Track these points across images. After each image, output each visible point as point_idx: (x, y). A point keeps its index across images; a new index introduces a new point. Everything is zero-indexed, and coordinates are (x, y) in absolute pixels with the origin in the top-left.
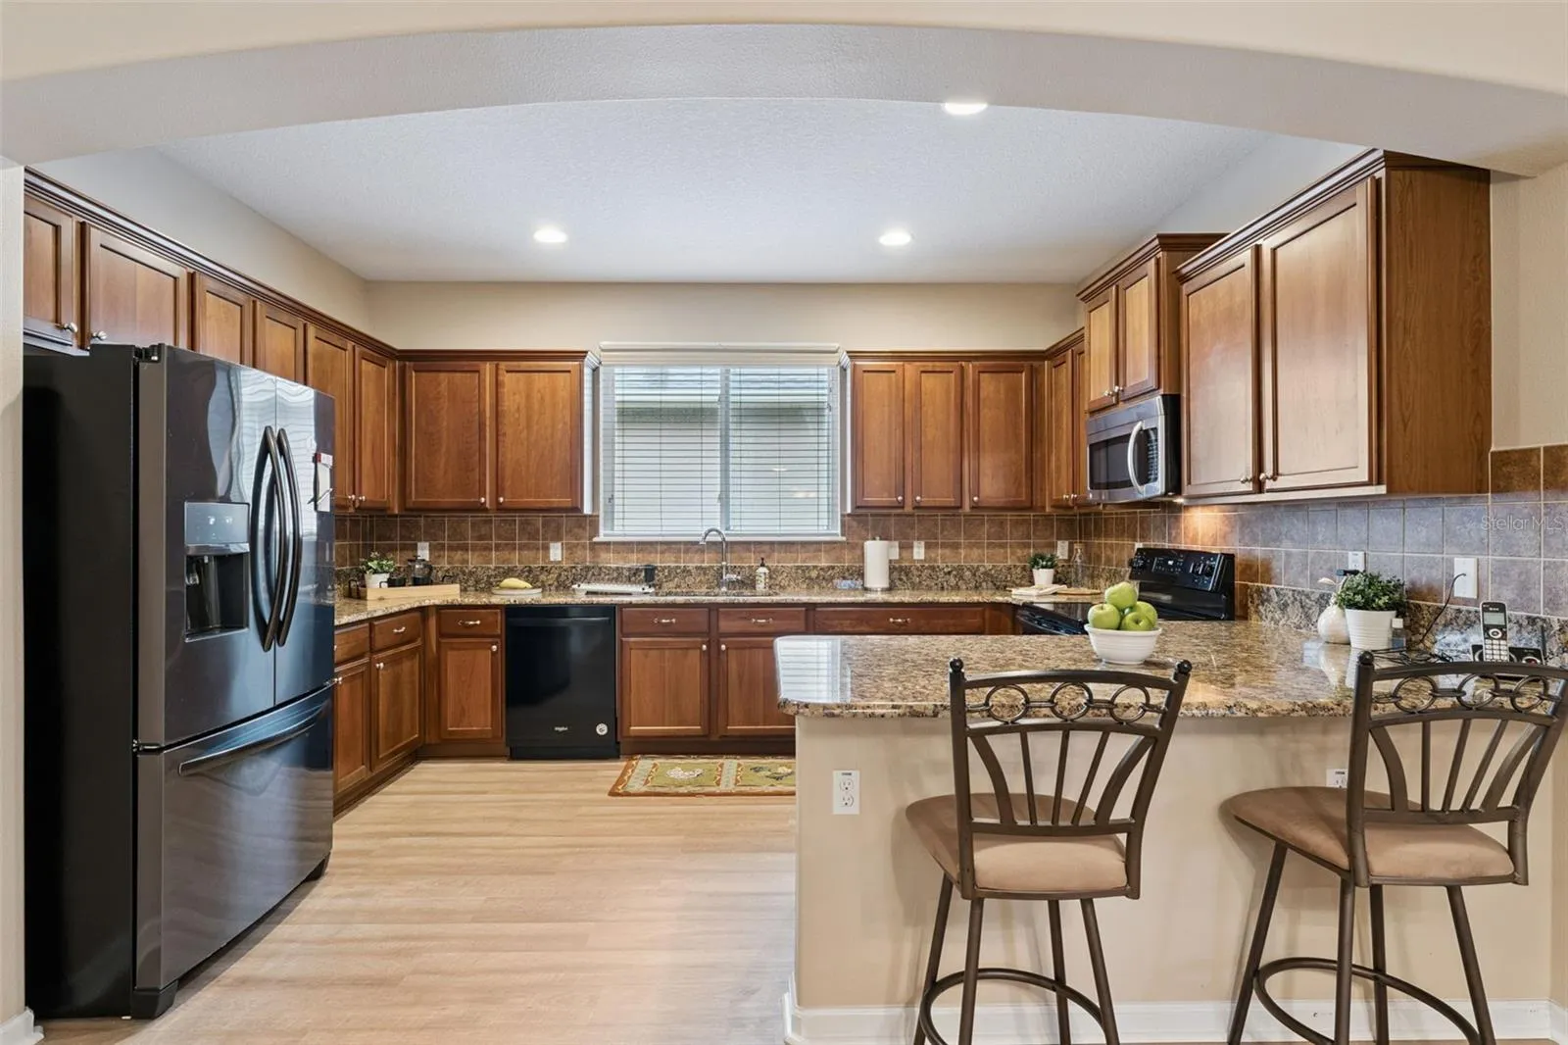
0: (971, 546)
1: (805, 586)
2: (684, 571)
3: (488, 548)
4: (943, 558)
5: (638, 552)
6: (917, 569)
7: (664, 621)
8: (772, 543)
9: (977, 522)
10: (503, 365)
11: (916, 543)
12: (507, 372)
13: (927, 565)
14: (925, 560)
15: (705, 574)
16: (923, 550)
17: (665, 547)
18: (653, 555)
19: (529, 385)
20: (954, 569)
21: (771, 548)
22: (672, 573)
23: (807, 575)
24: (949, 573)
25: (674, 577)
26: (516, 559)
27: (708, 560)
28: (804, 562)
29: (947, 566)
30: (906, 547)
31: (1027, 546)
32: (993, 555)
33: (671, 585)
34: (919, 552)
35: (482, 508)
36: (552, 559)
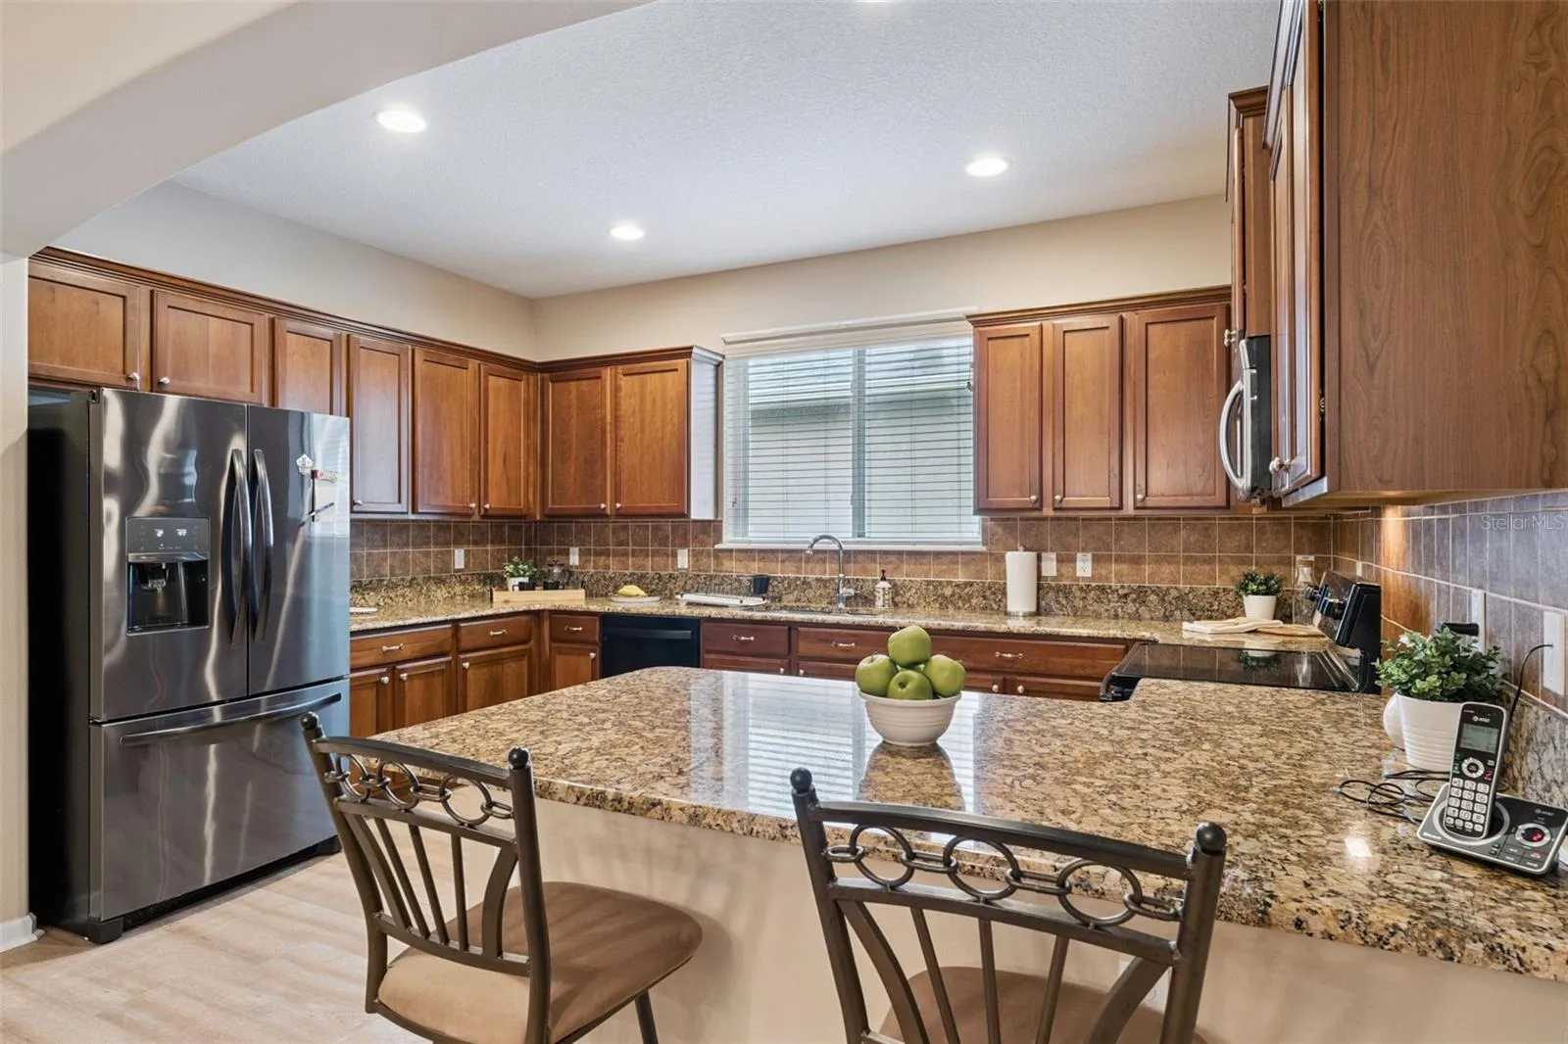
0: (1159, 561)
1: (937, 605)
2: (804, 583)
3: (625, 554)
4: (1117, 575)
5: (760, 560)
6: (1081, 589)
7: (743, 638)
8: (900, 553)
9: (1169, 528)
10: (620, 369)
11: (1079, 555)
12: (625, 375)
13: (1094, 584)
14: (1093, 578)
15: (826, 587)
16: (1089, 565)
17: (786, 555)
18: (773, 564)
19: (643, 386)
20: (1133, 591)
21: (899, 559)
22: (792, 585)
23: (940, 592)
24: (1126, 596)
25: (794, 590)
26: (649, 565)
27: (829, 571)
28: (937, 576)
29: (1122, 587)
30: (1066, 560)
31: (1243, 561)
32: (1193, 573)
33: (792, 597)
34: (1084, 567)
35: (602, 515)
36: (679, 566)
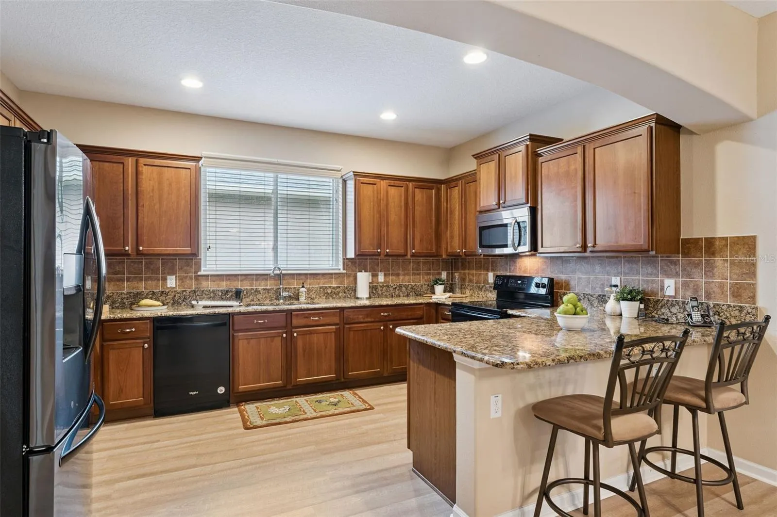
0: (404, 275)
1: (324, 297)
2: (256, 291)
3: (122, 280)
4: (393, 281)
5: (227, 280)
6: (381, 287)
7: (259, 321)
8: (306, 274)
9: (408, 262)
10: (142, 161)
11: (380, 273)
12: (145, 165)
13: (385, 285)
14: (384, 282)
15: (268, 292)
16: (383, 277)
17: (243, 277)
18: (236, 282)
19: (160, 174)
20: (398, 286)
21: (306, 277)
22: (249, 293)
23: (326, 291)
24: (395, 288)
25: (250, 295)
26: (142, 287)
27: (270, 285)
28: (324, 284)
29: (394, 285)
30: (375, 276)
31: (429, 274)
32: (415, 279)
33: (248, 300)
34: (381, 278)
35: (126, 254)
36: (168, 286)
